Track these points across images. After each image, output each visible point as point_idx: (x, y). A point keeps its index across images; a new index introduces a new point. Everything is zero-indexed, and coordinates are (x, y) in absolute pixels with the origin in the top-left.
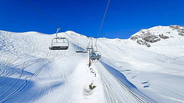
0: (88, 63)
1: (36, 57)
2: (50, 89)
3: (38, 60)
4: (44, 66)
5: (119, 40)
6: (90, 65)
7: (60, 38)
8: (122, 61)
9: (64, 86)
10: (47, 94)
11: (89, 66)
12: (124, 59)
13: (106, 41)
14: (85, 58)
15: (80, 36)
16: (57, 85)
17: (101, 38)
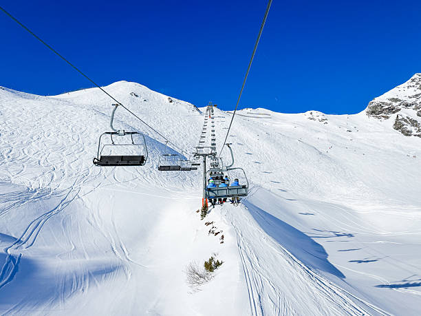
0: (200, 207)
1: (15, 186)
2: (87, 281)
3: (25, 196)
4: (49, 214)
5: (320, 118)
6: (205, 211)
7: (122, 132)
8: (327, 199)
9: (126, 275)
10: (83, 290)
11: (203, 216)
12: (338, 192)
13: (267, 123)
14: (187, 187)
15: (168, 101)
16: (103, 272)
17: (249, 110)
